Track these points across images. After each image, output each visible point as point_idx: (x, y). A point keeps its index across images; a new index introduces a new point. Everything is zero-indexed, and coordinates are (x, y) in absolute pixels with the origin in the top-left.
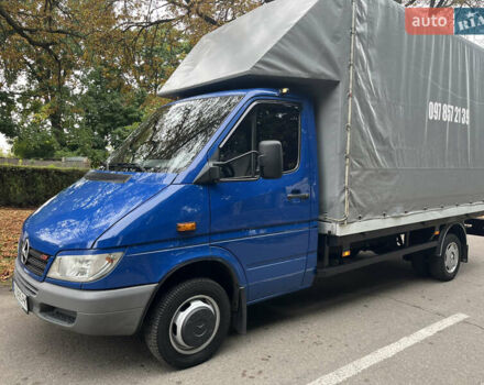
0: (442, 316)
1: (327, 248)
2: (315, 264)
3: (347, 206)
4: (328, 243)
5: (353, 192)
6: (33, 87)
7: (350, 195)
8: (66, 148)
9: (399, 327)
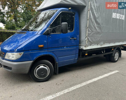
0: (111, 71)
1: (81, 53)
2: (78, 57)
3: (87, 41)
4: (81, 52)
5: (89, 38)
6: (9, 10)
7: (88, 38)
8: (18, 27)
9: (100, 73)
